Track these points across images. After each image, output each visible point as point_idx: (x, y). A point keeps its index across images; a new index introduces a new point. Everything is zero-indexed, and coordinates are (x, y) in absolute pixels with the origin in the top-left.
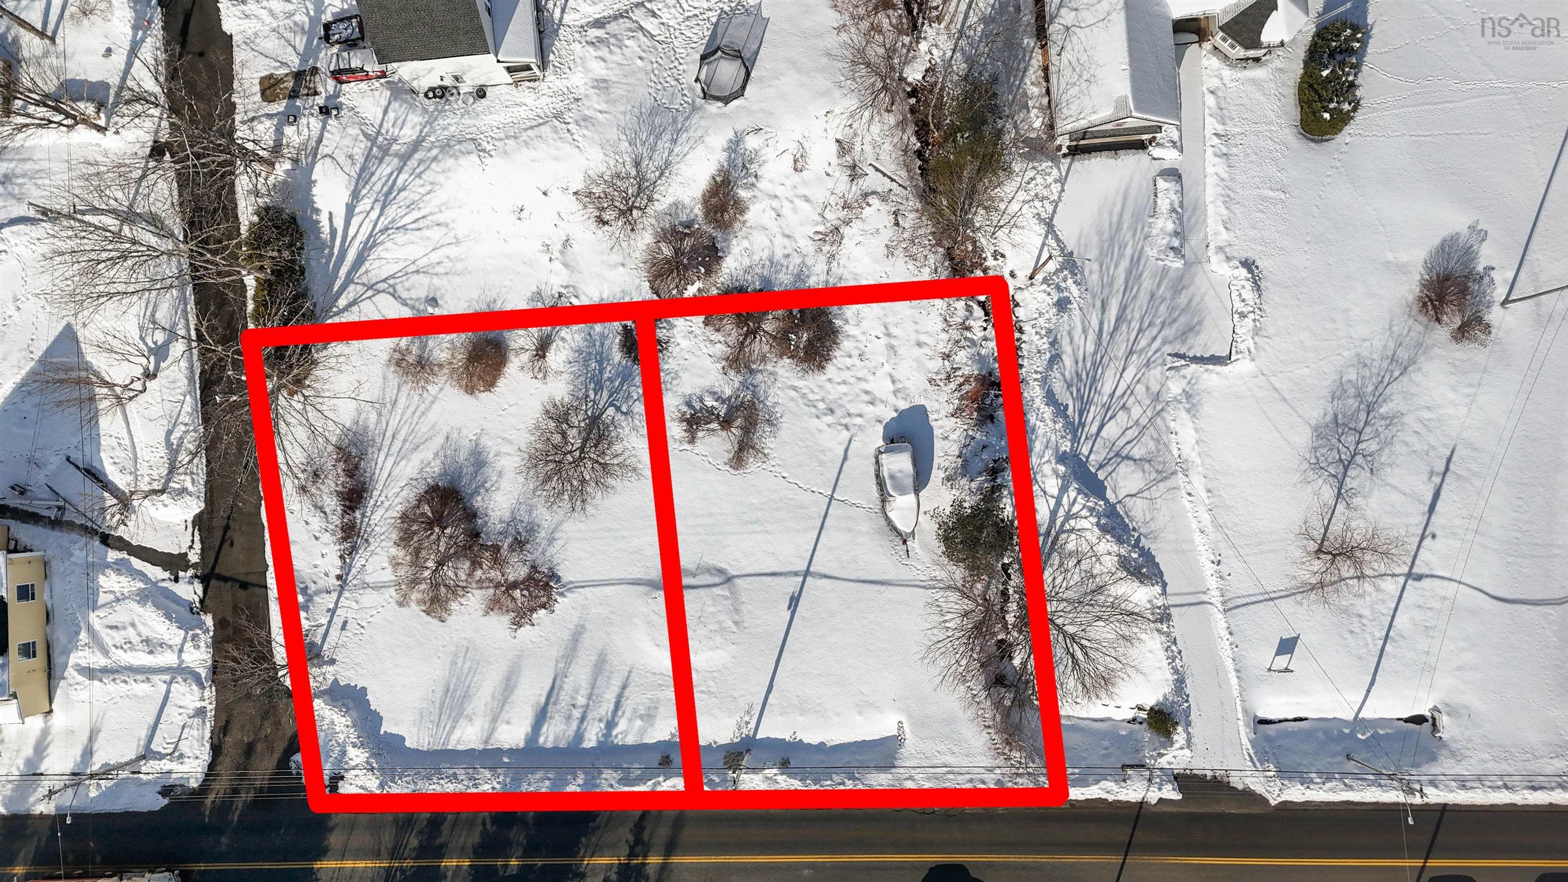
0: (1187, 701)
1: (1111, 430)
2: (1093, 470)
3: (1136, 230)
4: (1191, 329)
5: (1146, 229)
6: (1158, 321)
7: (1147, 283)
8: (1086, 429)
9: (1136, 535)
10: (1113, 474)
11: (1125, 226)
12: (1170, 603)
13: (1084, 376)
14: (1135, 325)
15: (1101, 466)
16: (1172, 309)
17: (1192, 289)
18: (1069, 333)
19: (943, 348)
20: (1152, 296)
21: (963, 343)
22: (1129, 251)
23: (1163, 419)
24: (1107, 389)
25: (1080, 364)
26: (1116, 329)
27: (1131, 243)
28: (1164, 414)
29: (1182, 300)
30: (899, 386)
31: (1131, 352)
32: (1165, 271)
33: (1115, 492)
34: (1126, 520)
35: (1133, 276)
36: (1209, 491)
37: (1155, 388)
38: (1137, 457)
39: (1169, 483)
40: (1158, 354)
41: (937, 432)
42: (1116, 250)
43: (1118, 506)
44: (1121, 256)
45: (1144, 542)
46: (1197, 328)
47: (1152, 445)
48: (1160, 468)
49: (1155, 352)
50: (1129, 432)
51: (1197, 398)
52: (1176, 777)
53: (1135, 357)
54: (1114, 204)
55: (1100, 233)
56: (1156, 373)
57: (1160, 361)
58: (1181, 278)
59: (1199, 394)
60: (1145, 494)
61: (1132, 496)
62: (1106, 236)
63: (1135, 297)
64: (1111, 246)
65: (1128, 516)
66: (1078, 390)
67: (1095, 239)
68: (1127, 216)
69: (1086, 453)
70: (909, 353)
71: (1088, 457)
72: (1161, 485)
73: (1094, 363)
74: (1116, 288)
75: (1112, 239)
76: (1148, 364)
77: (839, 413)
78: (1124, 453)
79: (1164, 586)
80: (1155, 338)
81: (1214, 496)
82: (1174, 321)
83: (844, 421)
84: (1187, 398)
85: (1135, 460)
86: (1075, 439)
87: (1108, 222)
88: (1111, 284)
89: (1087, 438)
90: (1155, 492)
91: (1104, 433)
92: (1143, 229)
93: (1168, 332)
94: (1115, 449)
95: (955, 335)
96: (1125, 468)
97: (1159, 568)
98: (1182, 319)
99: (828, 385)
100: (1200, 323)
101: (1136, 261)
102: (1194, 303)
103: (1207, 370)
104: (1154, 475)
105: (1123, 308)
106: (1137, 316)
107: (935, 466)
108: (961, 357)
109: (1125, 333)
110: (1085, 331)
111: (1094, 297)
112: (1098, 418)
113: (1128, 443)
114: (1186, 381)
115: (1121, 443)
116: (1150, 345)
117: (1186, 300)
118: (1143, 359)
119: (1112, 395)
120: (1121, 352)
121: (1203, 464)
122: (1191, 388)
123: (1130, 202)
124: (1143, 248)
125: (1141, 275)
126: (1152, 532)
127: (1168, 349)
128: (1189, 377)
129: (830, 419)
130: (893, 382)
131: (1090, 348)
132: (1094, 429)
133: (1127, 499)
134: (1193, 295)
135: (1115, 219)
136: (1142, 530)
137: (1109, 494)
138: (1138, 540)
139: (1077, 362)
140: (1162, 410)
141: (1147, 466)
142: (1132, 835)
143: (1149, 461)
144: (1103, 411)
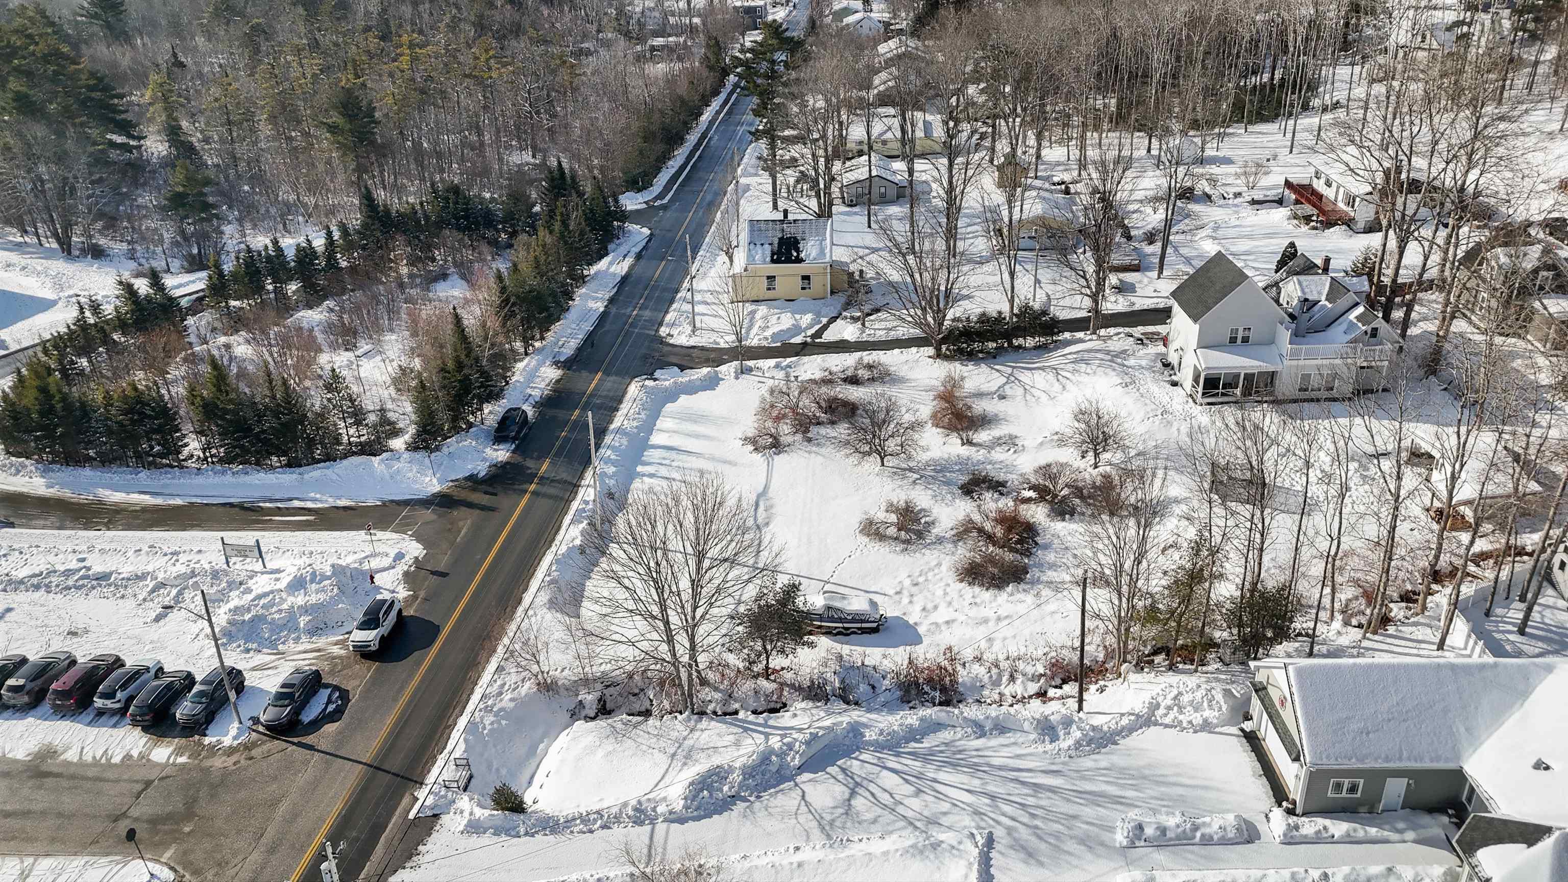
0: (526, 834)
1: (889, 780)
2: (839, 763)
3: (1162, 800)
4: (1030, 855)
5: (1164, 809)
6: (1037, 822)
7: (1089, 812)
8: (891, 758)
9: (752, 799)
10: (832, 780)
11: (1163, 789)
12: (658, 827)
13: (959, 756)
14: (1031, 801)
15: (843, 770)
16: (1057, 836)
17: (1089, 856)
18: (1015, 744)
19: (988, 656)
20: (1075, 817)
21: (994, 671)
22: (1130, 793)
23: (904, 828)
24: (942, 776)
25: (975, 753)
26: (1023, 783)
27: (1141, 795)
28: (910, 829)
29: (1071, 846)
30: (943, 628)
31: (993, 797)
32: (1111, 829)
33: (810, 781)
34: (772, 790)
35: (1096, 798)
36: (800, 865)
37: (944, 821)
38: (853, 802)
39: (816, 833)
40: (991, 822)
41: (891, 651)
42: (1130, 782)
43: (792, 783)
44: (1122, 786)
45: (741, 806)
46: (1033, 862)
47: (869, 816)
48: (838, 823)
49: (993, 819)
50: (887, 796)
51: (932, 856)
52: (436, 816)
53: (987, 801)
54: (1193, 778)
55: (1149, 766)
56: (968, 821)
57: (983, 824)
58: (1102, 844)
59: (937, 858)
60: (803, 808)
61: (803, 797)
62: (1147, 772)
63: (1068, 800)
64: (1133, 777)
65: (777, 792)
66: (941, 752)
67: (1141, 763)
68: (1180, 791)
69: (861, 758)
70: (981, 632)
71: (856, 759)
72: (815, 823)
73: (976, 764)
74: (1077, 782)
75: (1144, 777)
76: (977, 813)
77: (914, 590)
78: (860, 790)
79: (682, 821)
80: (1013, 819)
81: (792, 871)
82: (1040, 838)
83: (905, 593)
84: (931, 845)
85: (849, 800)
86: (879, 747)
87: (1166, 773)
88: (1083, 778)
89: (879, 758)
90: (805, 818)
91: (885, 773)
92: (1164, 806)
93: (1024, 833)
94: (865, 783)
95: (1004, 665)
96: (840, 791)
97: (705, 817)
98: (1043, 846)
99: (942, 584)
100: (1041, 864)
101: (1118, 801)
102: (1067, 857)
103: (971, 864)
104: (828, 817)
105: (1052, 790)
106: (1043, 803)
107: (853, 648)
108: (979, 670)
109: (1017, 792)
110: (1018, 756)
111: (1064, 763)
112: (906, 768)
113: (873, 794)
114: (955, 843)
115: (872, 787)
116: (1004, 814)
117: (1071, 850)
118: (985, 809)
119: (935, 781)
120: (991, 788)
121: (839, 860)
122: (944, 850)
123: (1200, 792)
124: (1137, 806)
125: (1099, 806)
126: (753, 813)
127: (999, 832)
128: (961, 847)
129: (907, 582)
130: (947, 622)
131: (996, 762)
132: (891, 765)
133: (799, 792)
134: (1079, 857)
135: (1171, 779)
136: (757, 805)
137: (806, 776)
138: (744, 800)
139: (977, 750)
140: (916, 828)
141: (841, 811)
142: (388, 772)
143: (847, 814)
144: (915, 773)
